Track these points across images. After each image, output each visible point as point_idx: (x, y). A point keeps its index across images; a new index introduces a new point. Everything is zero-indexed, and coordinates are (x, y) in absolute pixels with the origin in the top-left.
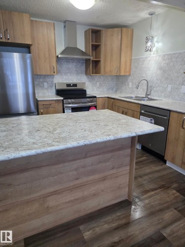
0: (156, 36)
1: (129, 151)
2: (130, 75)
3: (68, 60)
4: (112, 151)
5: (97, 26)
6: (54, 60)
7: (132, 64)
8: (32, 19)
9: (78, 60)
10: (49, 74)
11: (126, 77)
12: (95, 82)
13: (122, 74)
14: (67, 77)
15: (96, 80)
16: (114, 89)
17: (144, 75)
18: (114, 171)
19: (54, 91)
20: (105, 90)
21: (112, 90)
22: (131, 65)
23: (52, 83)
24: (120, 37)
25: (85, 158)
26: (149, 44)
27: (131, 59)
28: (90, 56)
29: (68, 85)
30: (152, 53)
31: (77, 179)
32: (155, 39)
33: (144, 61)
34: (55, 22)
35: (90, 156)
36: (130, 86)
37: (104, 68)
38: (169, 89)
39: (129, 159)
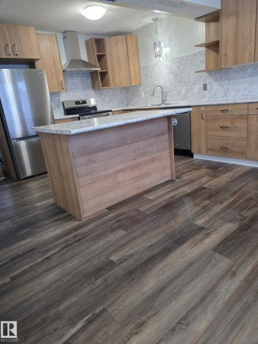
0: (163, 41)
1: (167, 136)
2: (141, 85)
3: (72, 74)
4: (156, 136)
5: (97, 35)
6: (61, 75)
7: (142, 72)
8: (37, 32)
9: (83, 73)
10: (57, 91)
11: (136, 87)
12: (103, 97)
13: (133, 84)
14: (74, 94)
15: (104, 94)
16: (125, 103)
17: (157, 82)
18: (159, 154)
19: (62, 111)
20: (116, 105)
21: (123, 104)
22: (140, 74)
23: (59, 103)
24: (125, 45)
25: (138, 141)
26: (158, 49)
27: (139, 68)
28: (97, 67)
29: (77, 103)
30: (161, 58)
31: (135, 159)
32: (163, 44)
33: (154, 68)
34: (57, 33)
35: (142, 140)
36: (143, 96)
37: (113, 80)
38: (184, 91)
39: (168, 143)
